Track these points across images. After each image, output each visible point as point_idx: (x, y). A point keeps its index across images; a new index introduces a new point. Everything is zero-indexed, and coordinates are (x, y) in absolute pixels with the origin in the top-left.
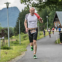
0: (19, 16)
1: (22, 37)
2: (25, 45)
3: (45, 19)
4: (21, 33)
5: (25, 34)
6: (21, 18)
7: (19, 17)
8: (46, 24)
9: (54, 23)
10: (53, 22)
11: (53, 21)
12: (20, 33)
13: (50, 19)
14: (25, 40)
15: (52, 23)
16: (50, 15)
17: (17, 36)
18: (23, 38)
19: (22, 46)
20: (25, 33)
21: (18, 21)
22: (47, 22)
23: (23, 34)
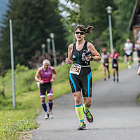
0: (8, 9)
1: (22, 82)
2: (30, 107)
3: (102, 18)
4: (18, 65)
5: (32, 71)
6: (17, 12)
7: (8, 12)
8: (104, 33)
9: (135, 31)
10: (131, 29)
11: (130, 23)
12: (15, 68)
13: (118, 17)
14: (30, 90)
15: (128, 30)
16: (121, 4)
17: (4, 76)
18: (24, 85)
19: (22, 113)
20: (30, 68)
21: (5, 26)
22: (110, 29)
23: (23, 71)
